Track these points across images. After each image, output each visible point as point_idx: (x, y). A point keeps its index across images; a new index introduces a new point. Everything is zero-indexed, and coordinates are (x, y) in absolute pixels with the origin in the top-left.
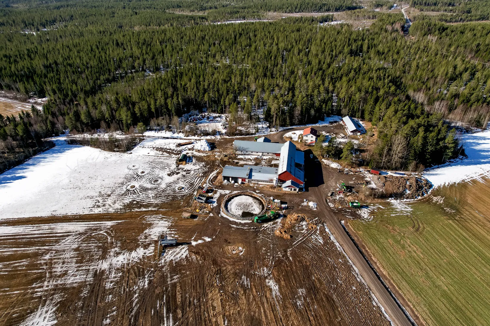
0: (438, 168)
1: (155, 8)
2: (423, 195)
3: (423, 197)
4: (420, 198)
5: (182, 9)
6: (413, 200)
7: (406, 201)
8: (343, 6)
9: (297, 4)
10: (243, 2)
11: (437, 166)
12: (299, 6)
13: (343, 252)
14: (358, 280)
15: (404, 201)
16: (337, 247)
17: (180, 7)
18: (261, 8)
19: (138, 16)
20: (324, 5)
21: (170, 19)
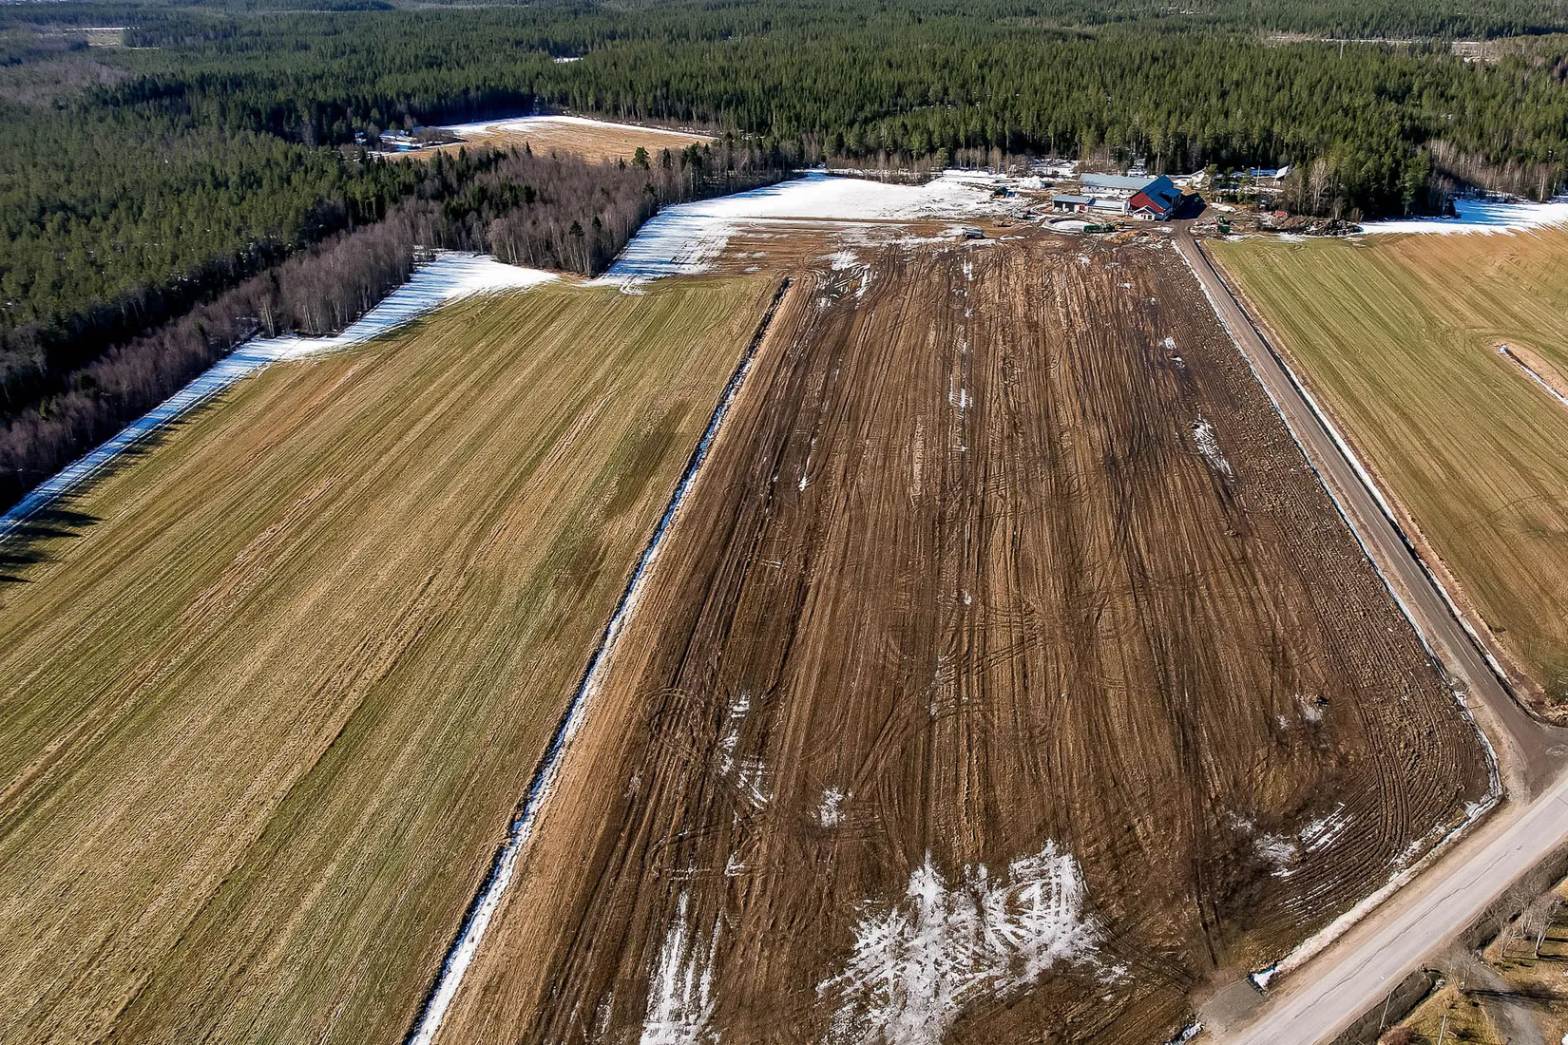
1: (964, 15)
5: (1037, 19)
8: (1516, 25)
9: (1372, 16)
10: (1219, 6)
12: (1374, 22)
17: (1035, 13)
18: (1264, 23)
19: (924, 27)
20: (1454, 19)
21: (1004, 35)
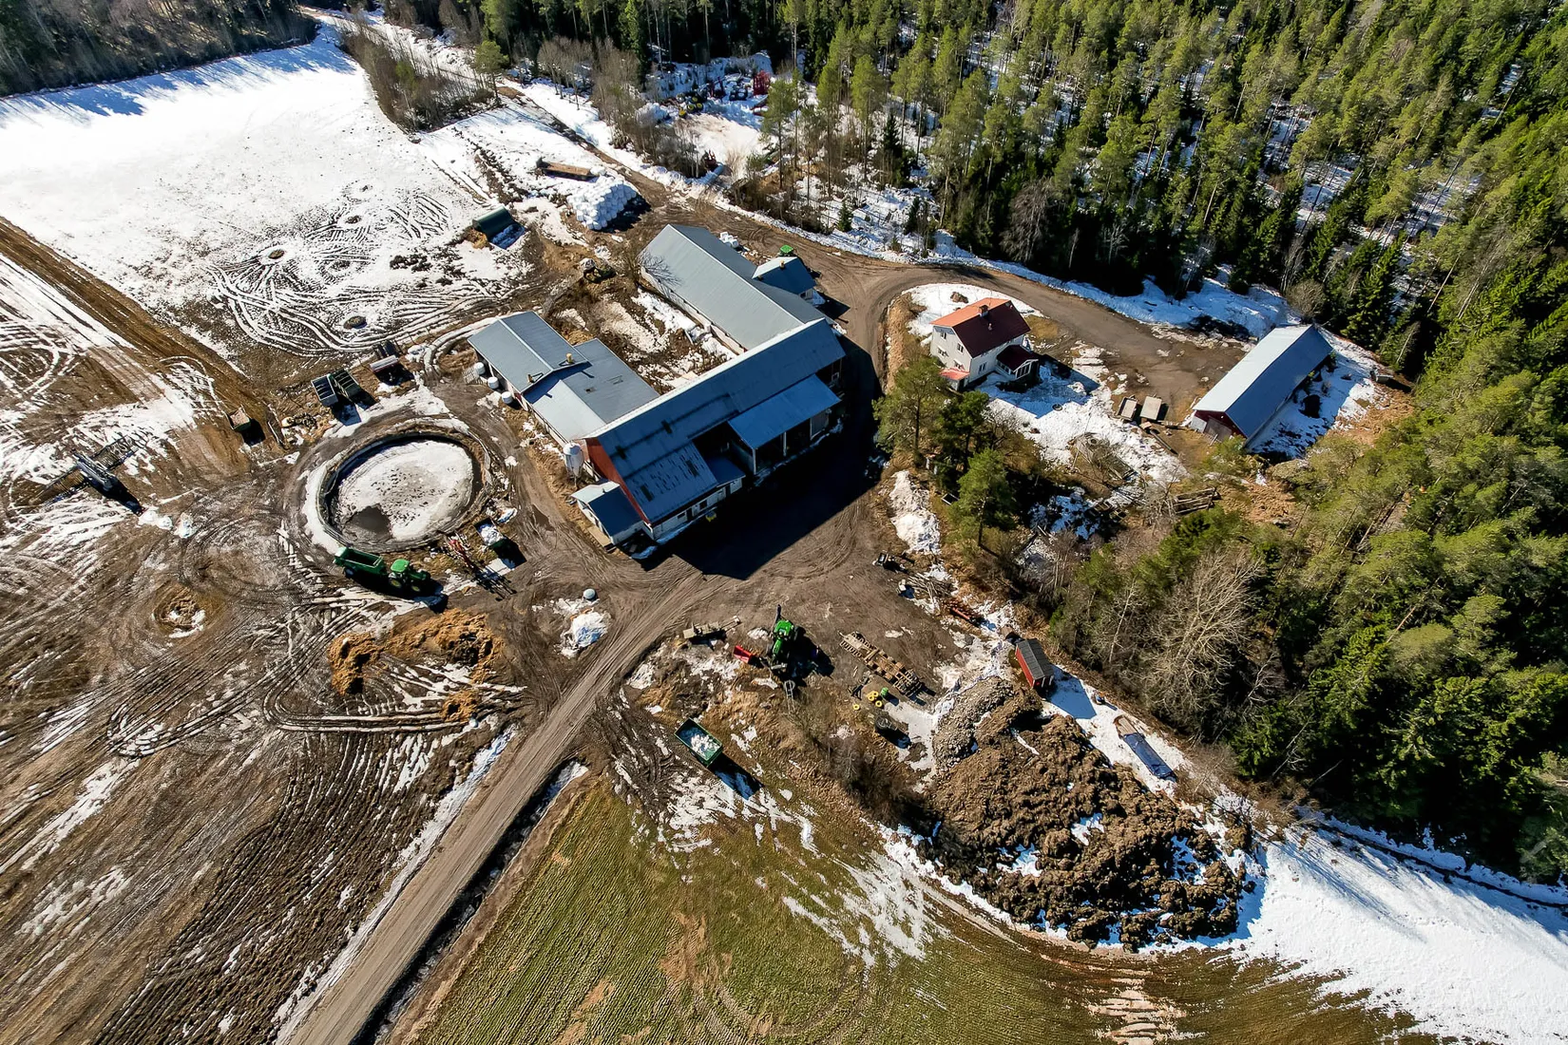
0: (1446, 877)
2: (1096, 933)
3: (1082, 946)
4: (1059, 936)
6: (1005, 916)
7: (961, 899)
11: (1454, 861)
13: (403, 875)
14: (282, 1011)
15: (955, 890)
16: (417, 841)
